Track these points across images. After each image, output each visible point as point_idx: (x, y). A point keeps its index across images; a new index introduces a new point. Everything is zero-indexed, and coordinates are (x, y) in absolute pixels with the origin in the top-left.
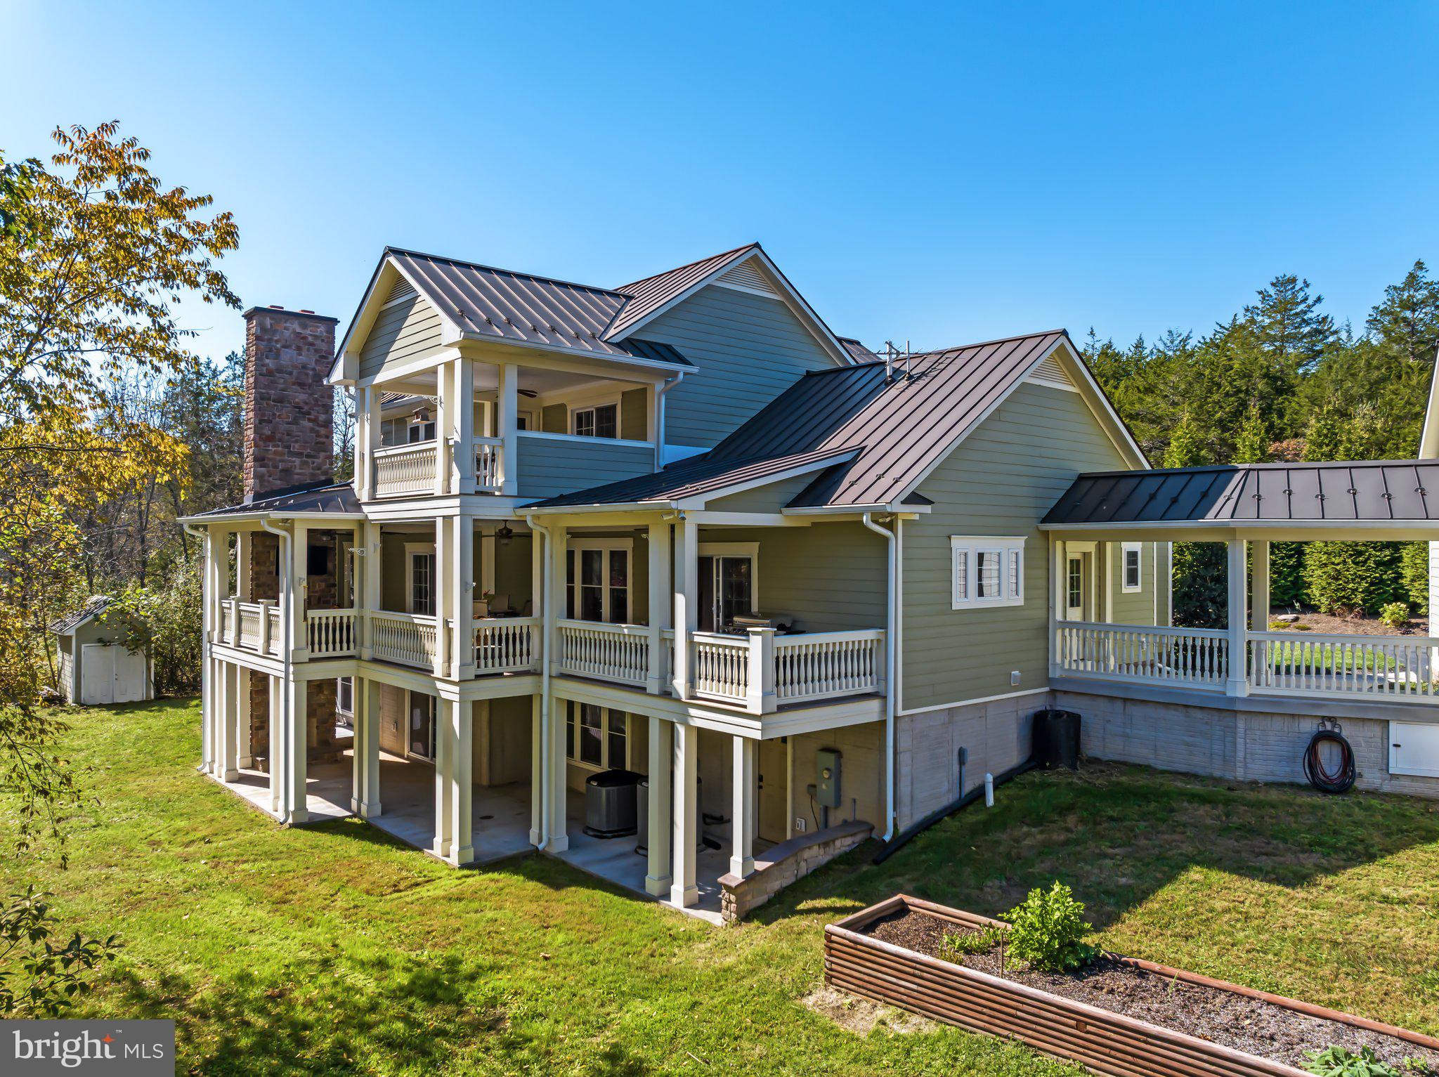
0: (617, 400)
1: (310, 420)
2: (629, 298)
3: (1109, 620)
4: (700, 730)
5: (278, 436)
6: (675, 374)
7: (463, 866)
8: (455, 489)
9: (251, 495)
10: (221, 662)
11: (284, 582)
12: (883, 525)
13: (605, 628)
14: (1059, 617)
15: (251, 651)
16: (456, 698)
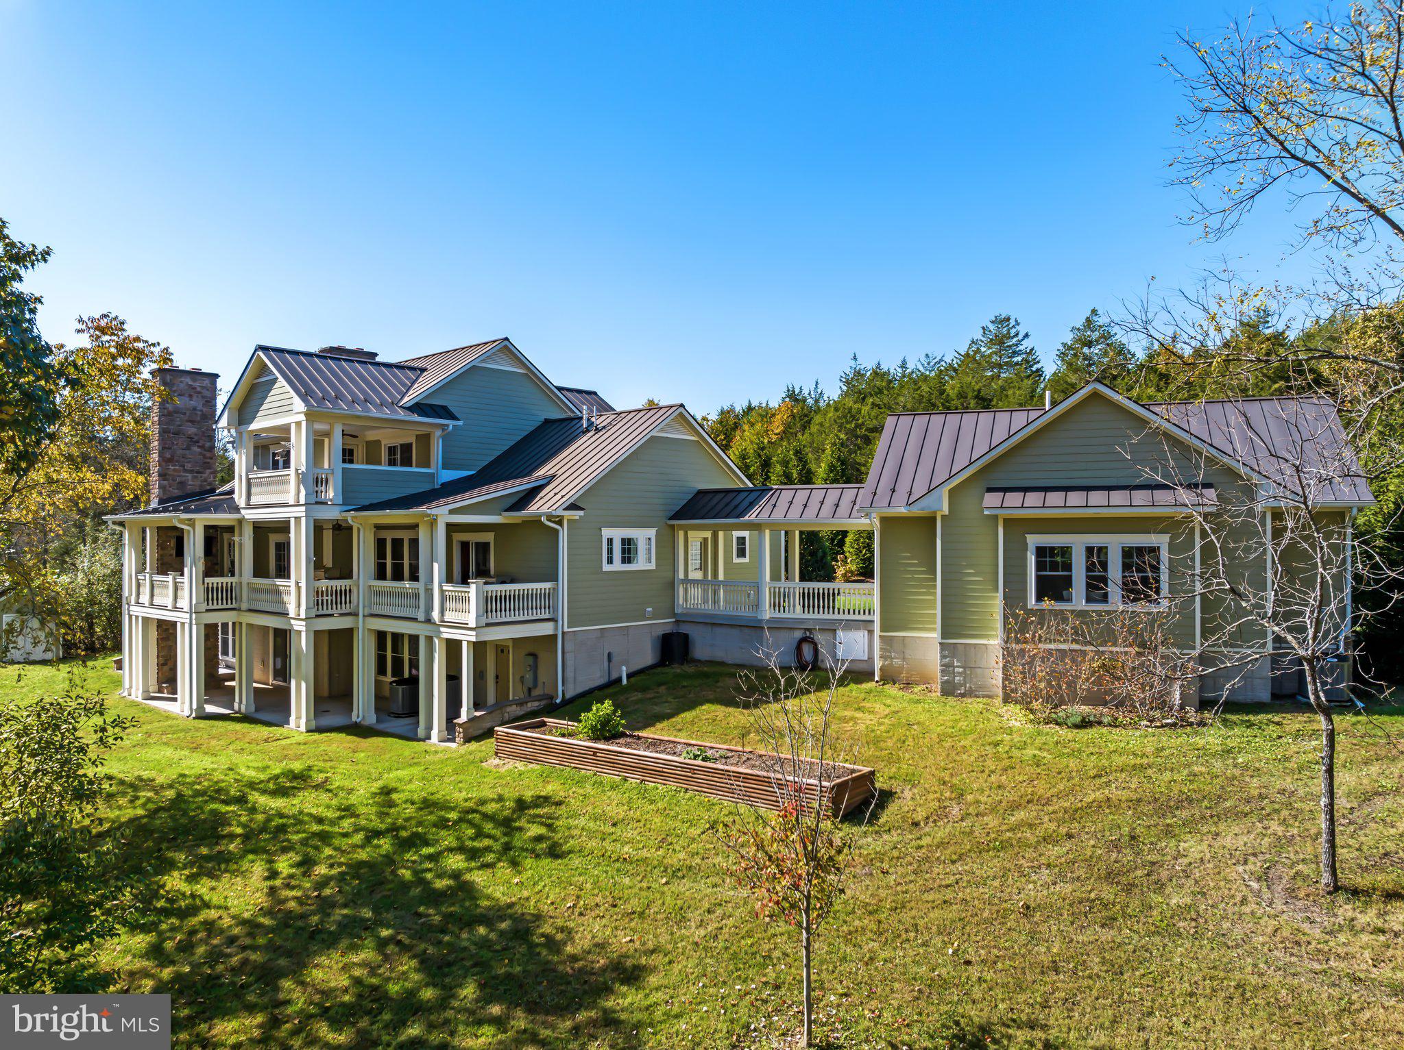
0: (412, 440)
1: (199, 447)
2: (423, 370)
3: (721, 577)
4: (448, 640)
5: (176, 458)
6: (448, 426)
7: (308, 731)
8: (302, 501)
9: (156, 500)
10: (137, 617)
11: (188, 559)
12: (554, 522)
13: (389, 584)
14: (681, 575)
15: (164, 608)
16: (304, 629)
